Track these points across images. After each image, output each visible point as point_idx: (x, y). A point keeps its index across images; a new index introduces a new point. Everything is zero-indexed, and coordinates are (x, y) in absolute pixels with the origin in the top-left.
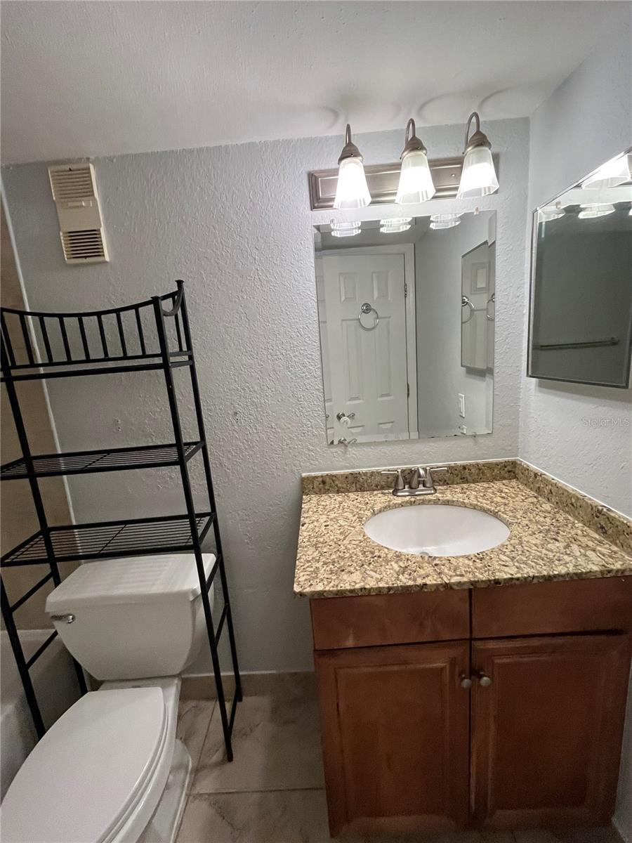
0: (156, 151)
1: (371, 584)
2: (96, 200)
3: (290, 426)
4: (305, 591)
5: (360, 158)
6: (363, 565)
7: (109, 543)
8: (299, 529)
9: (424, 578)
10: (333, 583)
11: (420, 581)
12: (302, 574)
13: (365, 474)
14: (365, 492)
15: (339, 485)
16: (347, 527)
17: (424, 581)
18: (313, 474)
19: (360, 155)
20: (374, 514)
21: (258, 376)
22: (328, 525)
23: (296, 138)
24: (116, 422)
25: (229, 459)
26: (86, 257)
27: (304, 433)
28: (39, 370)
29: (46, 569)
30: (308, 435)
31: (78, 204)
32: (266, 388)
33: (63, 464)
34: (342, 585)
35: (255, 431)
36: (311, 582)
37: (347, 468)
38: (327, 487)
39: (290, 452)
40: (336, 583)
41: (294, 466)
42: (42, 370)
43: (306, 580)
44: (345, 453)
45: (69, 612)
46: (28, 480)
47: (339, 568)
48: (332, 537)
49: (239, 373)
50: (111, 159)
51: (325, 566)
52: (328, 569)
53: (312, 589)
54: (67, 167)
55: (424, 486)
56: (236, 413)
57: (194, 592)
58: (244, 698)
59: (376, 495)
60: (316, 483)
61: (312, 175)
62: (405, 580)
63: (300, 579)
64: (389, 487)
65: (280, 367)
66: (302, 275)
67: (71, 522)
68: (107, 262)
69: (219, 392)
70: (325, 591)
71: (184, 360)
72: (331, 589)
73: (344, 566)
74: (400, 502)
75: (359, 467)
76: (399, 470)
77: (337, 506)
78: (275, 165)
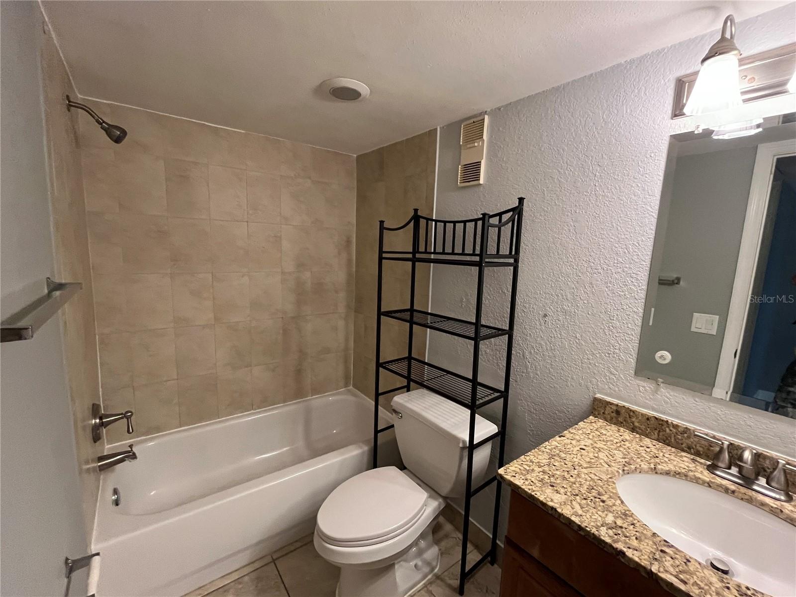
0: (531, 95)
1: (566, 511)
2: (484, 140)
3: (595, 342)
4: (505, 476)
5: (735, 52)
6: (577, 495)
7: (430, 380)
8: (554, 436)
9: (629, 548)
10: (533, 487)
11: (620, 546)
12: (516, 465)
13: (676, 427)
14: (669, 448)
15: (637, 424)
16: (602, 461)
17: (625, 550)
18: (609, 399)
19: (736, 49)
20: (655, 471)
21: (573, 286)
22: (584, 449)
23: (669, 46)
24: (461, 301)
25: (531, 353)
26: (469, 181)
27: (609, 354)
28: (431, 256)
29: (404, 382)
30: (614, 357)
31: (473, 145)
32: (579, 299)
33: (429, 319)
34: (538, 494)
35: (559, 336)
36: (517, 475)
37: (653, 409)
38: (620, 419)
39: (589, 368)
40: (534, 489)
41: (591, 382)
42: (432, 256)
43: (514, 471)
44: (656, 391)
45: (400, 412)
46: (409, 324)
47: (551, 482)
48: (575, 459)
49: (557, 281)
50: (499, 109)
51: (541, 473)
52: (542, 477)
53: (512, 479)
54: (472, 121)
55: (767, 483)
56: (545, 316)
57: (464, 442)
58: (496, 566)
59: (681, 456)
60: (608, 409)
61: (680, 80)
62: (605, 535)
63: (510, 468)
64: (707, 458)
65: (598, 281)
66: (644, 190)
67: (425, 360)
68: (481, 184)
69: (536, 293)
70: (520, 488)
71: (510, 262)
72: (526, 489)
73: (558, 484)
74: (708, 480)
75: (669, 415)
76: (726, 443)
77: (615, 441)
78: (637, 80)
